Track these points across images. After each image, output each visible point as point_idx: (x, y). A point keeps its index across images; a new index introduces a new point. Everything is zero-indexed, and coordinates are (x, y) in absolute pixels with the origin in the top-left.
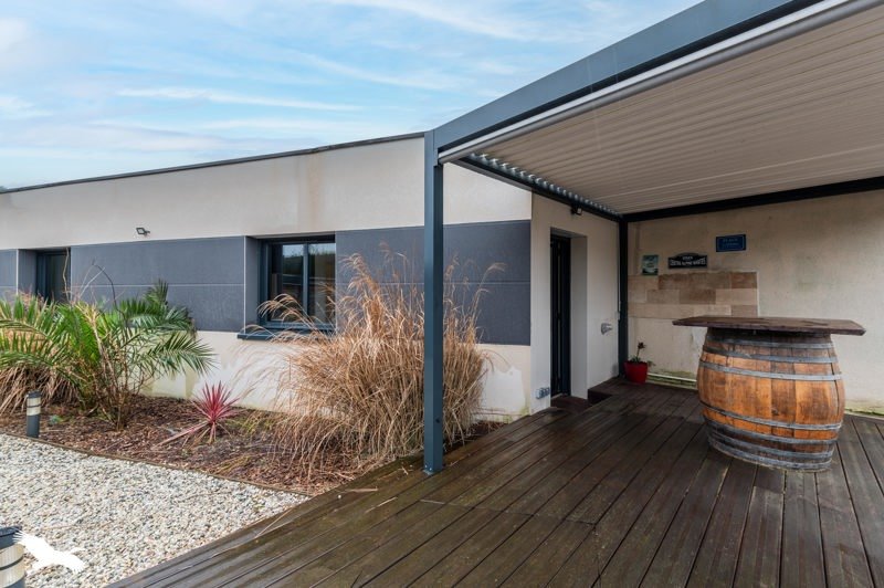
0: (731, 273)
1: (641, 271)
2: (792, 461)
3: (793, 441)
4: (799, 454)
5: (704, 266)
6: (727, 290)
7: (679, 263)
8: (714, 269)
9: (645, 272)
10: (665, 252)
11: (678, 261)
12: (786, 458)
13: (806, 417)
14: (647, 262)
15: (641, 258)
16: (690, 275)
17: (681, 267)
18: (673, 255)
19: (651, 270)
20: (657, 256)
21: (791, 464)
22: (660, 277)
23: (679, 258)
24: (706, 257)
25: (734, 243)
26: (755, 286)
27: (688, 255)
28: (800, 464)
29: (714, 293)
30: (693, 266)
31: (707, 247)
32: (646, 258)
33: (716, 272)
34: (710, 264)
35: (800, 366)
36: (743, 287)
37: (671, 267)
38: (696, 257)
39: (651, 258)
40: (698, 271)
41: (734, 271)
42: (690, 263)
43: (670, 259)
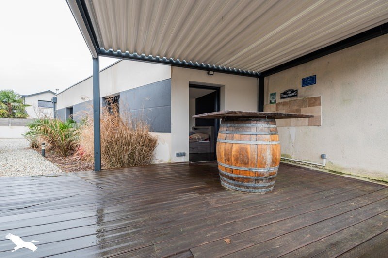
0: (308, 98)
1: (269, 102)
2: (235, 186)
3: (233, 175)
4: (236, 183)
5: (296, 96)
6: (306, 108)
7: (285, 96)
8: (301, 97)
9: (271, 102)
10: (280, 90)
11: (285, 95)
12: (232, 184)
13: (237, 163)
14: (272, 97)
15: (269, 95)
16: (290, 101)
17: (286, 97)
18: (283, 92)
19: (273, 101)
20: (275, 93)
21: (234, 187)
22: (277, 104)
23: (285, 93)
24: (297, 91)
25: (310, 81)
26: (320, 104)
27: (289, 90)
28: (238, 188)
29: (300, 110)
30: (291, 96)
31: (297, 85)
32: (272, 94)
33: (301, 98)
34: (299, 95)
35: (236, 136)
36: (314, 106)
37: (282, 98)
38: (293, 91)
39: (273, 94)
40: (293, 99)
41: (310, 97)
42: (290, 95)
43: (281, 94)
